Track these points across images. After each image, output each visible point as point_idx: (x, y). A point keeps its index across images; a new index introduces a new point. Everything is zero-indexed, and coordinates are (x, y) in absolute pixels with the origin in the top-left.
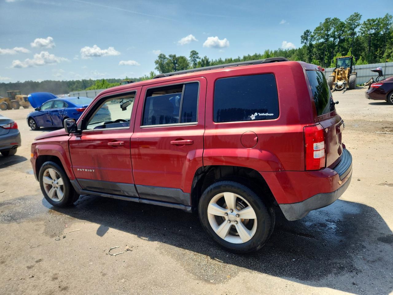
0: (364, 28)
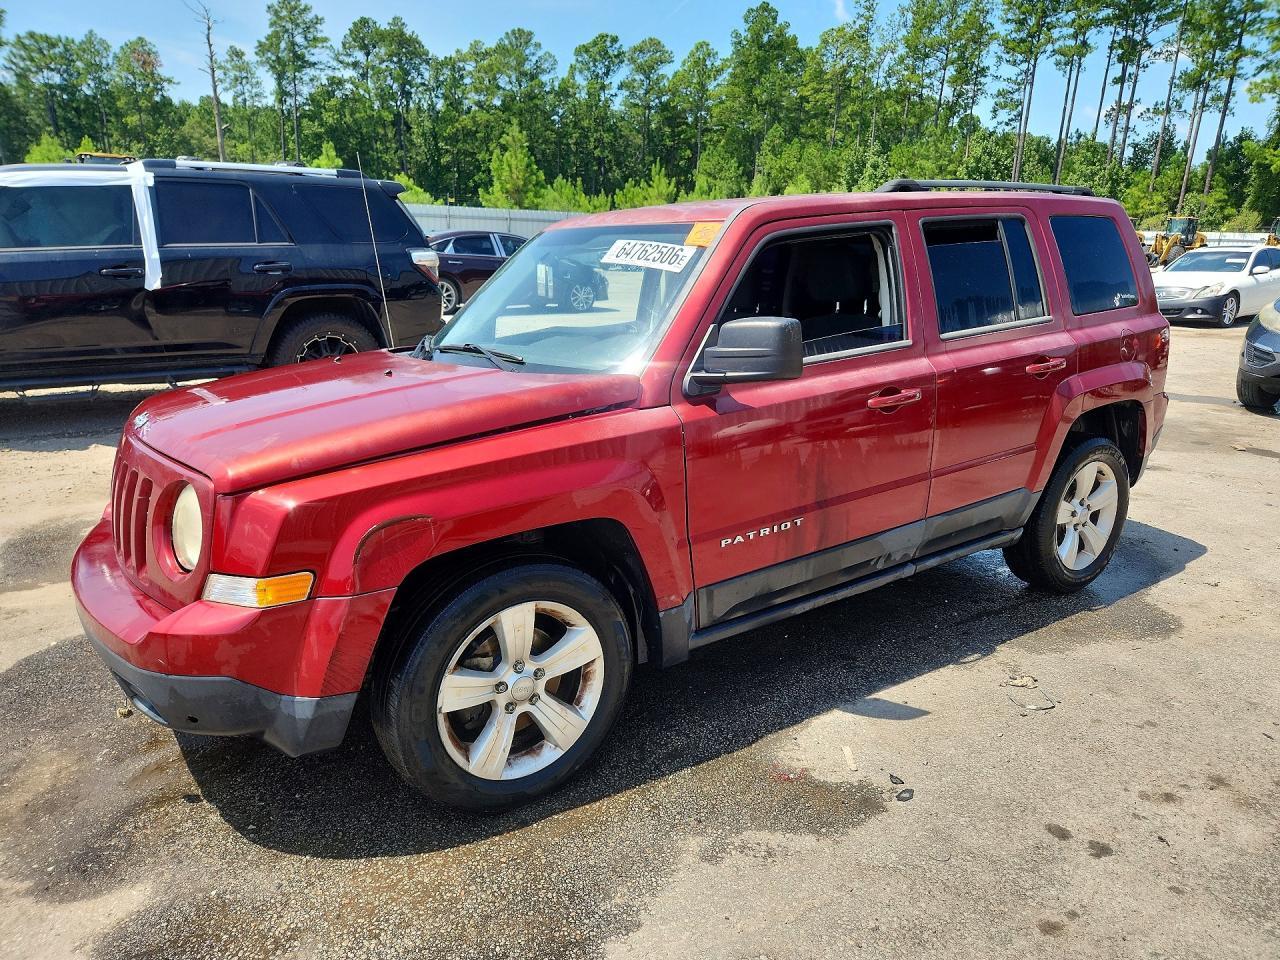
0: (24, 59)
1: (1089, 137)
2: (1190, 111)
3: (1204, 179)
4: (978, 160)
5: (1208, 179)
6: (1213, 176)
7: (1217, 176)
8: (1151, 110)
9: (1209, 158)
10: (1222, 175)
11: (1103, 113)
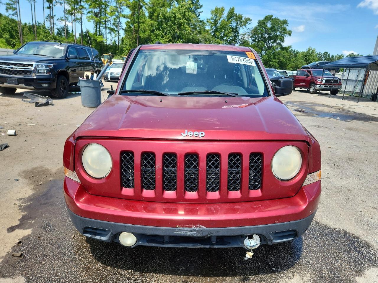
1: (43, 24)
2: (71, 21)
3: (80, 42)
4: (5, 26)
5: (82, 42)
6: (83, 41)
7: (84, 41)
8: (60, 19)
9: (80, 36)
10: (85, 41)
11: (45, 17)
